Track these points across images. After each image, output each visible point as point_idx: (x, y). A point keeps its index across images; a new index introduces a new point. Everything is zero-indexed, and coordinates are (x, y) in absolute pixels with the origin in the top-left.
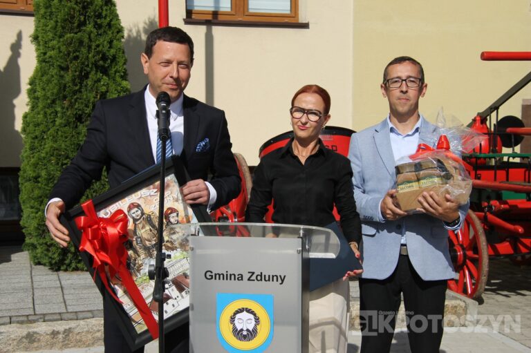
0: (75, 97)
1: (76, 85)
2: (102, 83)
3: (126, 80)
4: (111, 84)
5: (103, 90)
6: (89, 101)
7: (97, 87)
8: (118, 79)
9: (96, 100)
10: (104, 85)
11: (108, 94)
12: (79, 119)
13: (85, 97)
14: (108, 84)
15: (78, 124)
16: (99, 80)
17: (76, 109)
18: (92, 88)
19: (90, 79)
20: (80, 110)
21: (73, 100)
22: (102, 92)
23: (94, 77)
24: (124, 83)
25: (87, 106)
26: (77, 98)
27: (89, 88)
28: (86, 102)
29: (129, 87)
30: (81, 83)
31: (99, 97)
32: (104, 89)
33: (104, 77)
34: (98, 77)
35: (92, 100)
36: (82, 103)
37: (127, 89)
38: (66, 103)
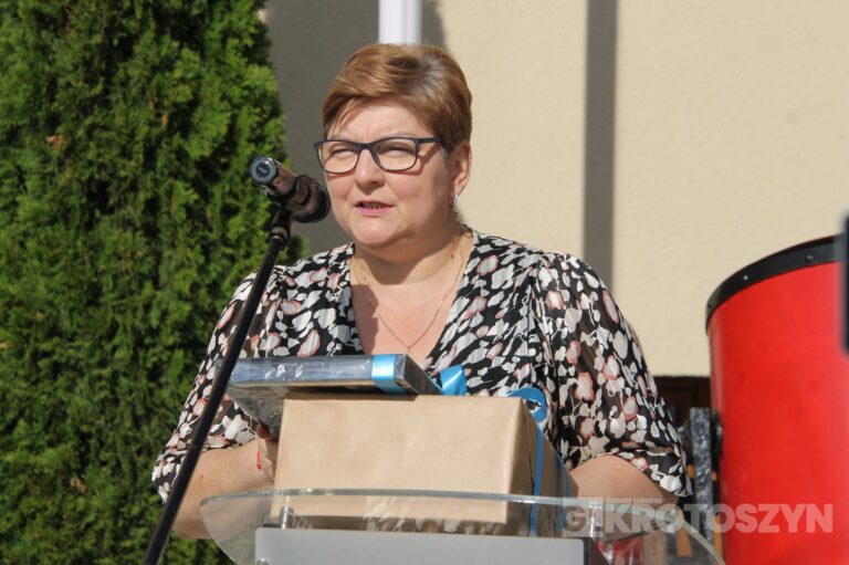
0: (88, 122)
1: (91, 81)
2: (178, 74)
3: (262, 63)
4: (208, 78)
5: (180, 99)
6: (132, 135)
7: (160, 87)
8: (233, 59)
9: (156, 131)
10: (183, 80)
11: (200, 110)
12: (98, 197)
13: (119, 121)
14: (198, 77)
15: (98, 214)
16: (167, 64)
17: (91, 163)
18: (143, 91)
19: (138, 61)
20: (102, 166)
21: (81, 132)
22: (175, 104)
23: (152, 54)
24: (256, 74)
25: (126, 153)
26: (94, 126)
27: (134, 91)
28: (123, 140)
29: (272, 87)
30: (108, 75)
31: (165, 120)
32: (184, 94)
33: (186, 53)
34: (164, 52)
35: (143, 131)
36: (109, 142)
37: (264, 95)
38: (57, 143)
